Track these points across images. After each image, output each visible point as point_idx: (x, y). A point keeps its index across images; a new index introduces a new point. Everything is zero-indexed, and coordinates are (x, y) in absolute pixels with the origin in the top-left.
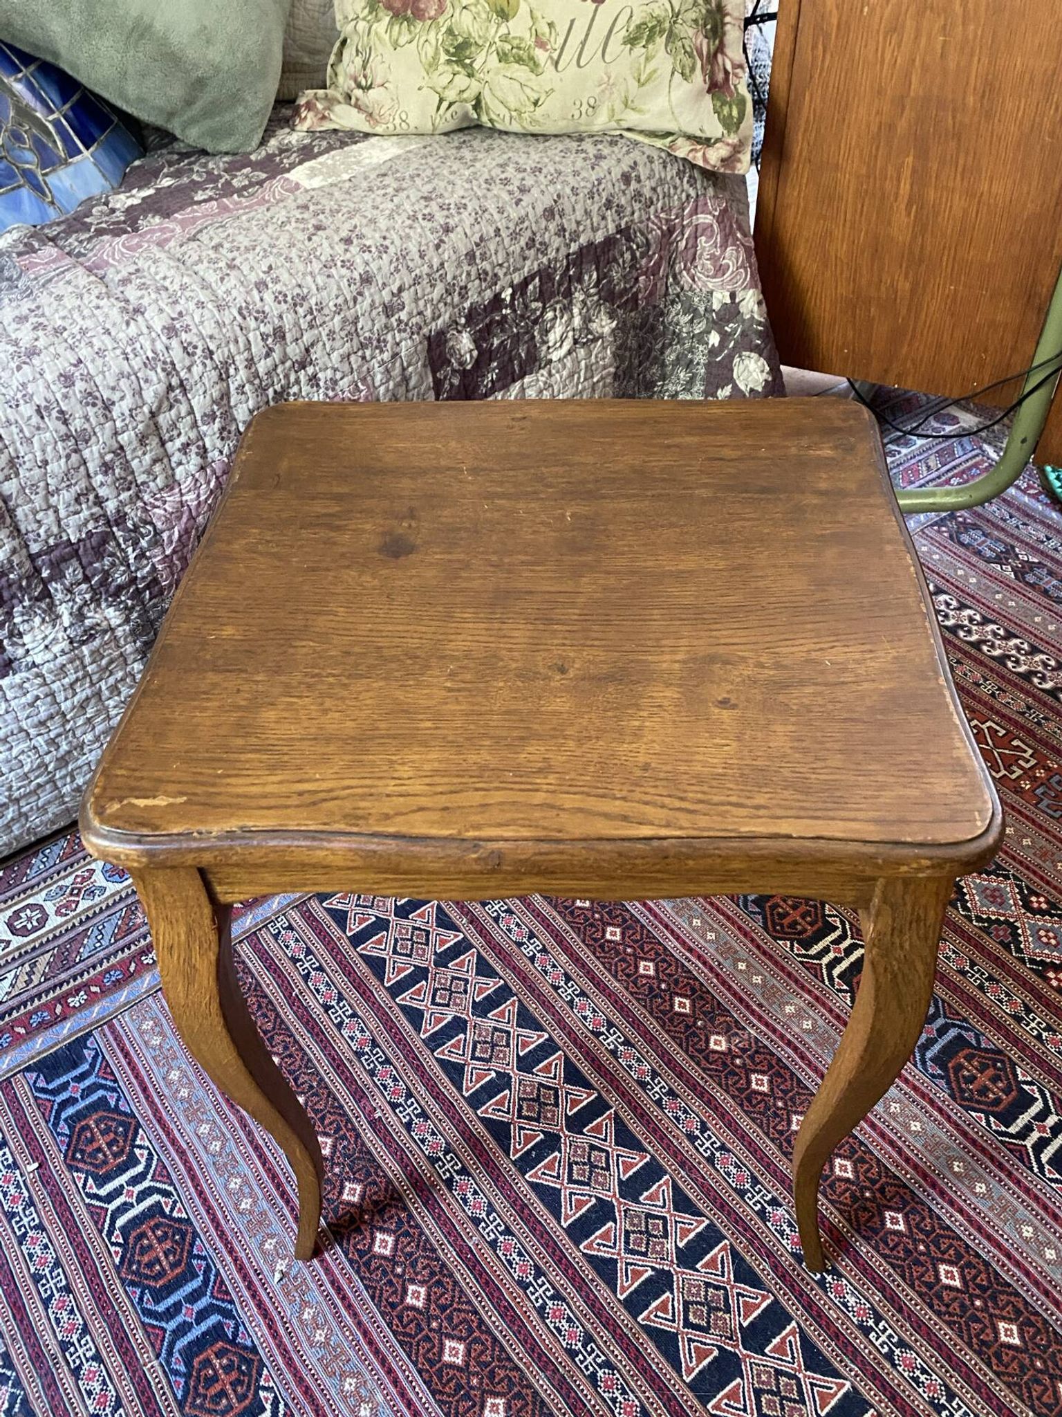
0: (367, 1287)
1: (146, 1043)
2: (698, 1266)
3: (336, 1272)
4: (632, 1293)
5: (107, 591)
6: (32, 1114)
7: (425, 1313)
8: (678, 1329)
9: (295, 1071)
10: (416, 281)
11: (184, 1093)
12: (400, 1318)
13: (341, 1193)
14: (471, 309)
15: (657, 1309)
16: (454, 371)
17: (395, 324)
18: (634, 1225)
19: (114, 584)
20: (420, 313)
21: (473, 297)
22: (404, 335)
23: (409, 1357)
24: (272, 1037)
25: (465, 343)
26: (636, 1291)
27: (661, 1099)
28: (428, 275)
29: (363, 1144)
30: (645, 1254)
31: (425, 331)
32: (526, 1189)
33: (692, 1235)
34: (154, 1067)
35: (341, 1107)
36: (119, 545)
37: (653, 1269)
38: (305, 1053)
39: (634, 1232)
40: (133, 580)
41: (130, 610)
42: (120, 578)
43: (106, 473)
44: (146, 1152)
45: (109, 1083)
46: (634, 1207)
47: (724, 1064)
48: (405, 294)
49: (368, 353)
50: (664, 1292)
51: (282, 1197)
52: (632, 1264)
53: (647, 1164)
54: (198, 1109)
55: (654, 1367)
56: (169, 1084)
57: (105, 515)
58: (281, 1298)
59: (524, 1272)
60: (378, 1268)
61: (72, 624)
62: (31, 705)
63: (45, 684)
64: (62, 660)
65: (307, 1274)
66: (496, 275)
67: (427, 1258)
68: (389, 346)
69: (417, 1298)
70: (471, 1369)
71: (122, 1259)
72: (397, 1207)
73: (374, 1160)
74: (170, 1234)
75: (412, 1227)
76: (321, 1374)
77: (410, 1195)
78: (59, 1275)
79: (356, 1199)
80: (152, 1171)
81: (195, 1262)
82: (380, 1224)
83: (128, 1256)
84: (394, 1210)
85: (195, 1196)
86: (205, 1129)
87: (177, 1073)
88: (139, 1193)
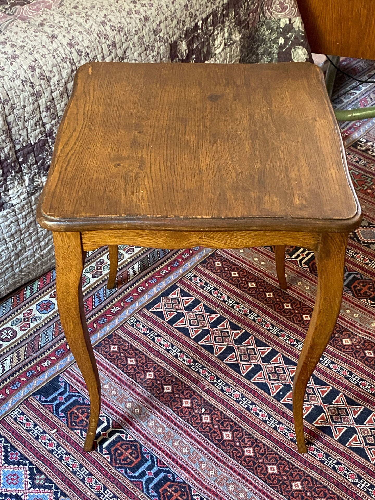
0: (226, 452)
2: (365, 423)
3: (210, 449)
5: (44, 168)
6: (44, 412)
7: (255, 457)
8: (364, 446)
9: (163, 377)
10: (166, 19)
11: (114, 392)
12: (245, 461)
13: (201, 419)
14: (187, 31)
16: (179, 60)
17: (158, 39)
18: (333, 413)
19: (47, 164)
20: (168, 33)
21: (187, 25)
22: (162, 43)
23: (254, 474)
24: (146, 365)
25: (183, 46)
26: (342, 436)
27: (329, 366)
28: (170, 16)
29: (204, 400)
31: (170, 41)
32: (282, 407)
35: (189, 387)
36: (49, 146)
37: (346, 427)
38: (164, 368)
39: (334, 415)
42: (49, 162)
43: (47, 111)
44: (105, 418)
45: (76, 394)
46: (331, 406)
47: (352, 349)
48: (162, 25)
49: (148, 52)
51: (175, 425)
52: (337, 427)
53: (331, 390)
54: (123, 398)
55: (358, 461)
56: (106, 390)
57: (45, 131)
58: (189, 462)
59: (292, 436)
60: (228, 445)
61: (29, 185)
62: (9, 226)
63: (15, 215)
65: (198, 452)
66: (196, 15)
67: (248, 438)
68: (156, 49)
69: (250, 452)
70: (282, 474)
71: (111, 459)
72: (228, 421)
73: (211, 405)
74: (129, 447)
75: (237, 427)
76: (218, 486)
77: (232, 416)
78: (84, 470)
79: (209, 421)
80: (111, 425)
81: (145, 455)
82: (223, 428)
83: (113, 457)
84: (227, 423)
85: (135, 431)
86: (129, 405)
87: (108, 385)
88: (109, 434)
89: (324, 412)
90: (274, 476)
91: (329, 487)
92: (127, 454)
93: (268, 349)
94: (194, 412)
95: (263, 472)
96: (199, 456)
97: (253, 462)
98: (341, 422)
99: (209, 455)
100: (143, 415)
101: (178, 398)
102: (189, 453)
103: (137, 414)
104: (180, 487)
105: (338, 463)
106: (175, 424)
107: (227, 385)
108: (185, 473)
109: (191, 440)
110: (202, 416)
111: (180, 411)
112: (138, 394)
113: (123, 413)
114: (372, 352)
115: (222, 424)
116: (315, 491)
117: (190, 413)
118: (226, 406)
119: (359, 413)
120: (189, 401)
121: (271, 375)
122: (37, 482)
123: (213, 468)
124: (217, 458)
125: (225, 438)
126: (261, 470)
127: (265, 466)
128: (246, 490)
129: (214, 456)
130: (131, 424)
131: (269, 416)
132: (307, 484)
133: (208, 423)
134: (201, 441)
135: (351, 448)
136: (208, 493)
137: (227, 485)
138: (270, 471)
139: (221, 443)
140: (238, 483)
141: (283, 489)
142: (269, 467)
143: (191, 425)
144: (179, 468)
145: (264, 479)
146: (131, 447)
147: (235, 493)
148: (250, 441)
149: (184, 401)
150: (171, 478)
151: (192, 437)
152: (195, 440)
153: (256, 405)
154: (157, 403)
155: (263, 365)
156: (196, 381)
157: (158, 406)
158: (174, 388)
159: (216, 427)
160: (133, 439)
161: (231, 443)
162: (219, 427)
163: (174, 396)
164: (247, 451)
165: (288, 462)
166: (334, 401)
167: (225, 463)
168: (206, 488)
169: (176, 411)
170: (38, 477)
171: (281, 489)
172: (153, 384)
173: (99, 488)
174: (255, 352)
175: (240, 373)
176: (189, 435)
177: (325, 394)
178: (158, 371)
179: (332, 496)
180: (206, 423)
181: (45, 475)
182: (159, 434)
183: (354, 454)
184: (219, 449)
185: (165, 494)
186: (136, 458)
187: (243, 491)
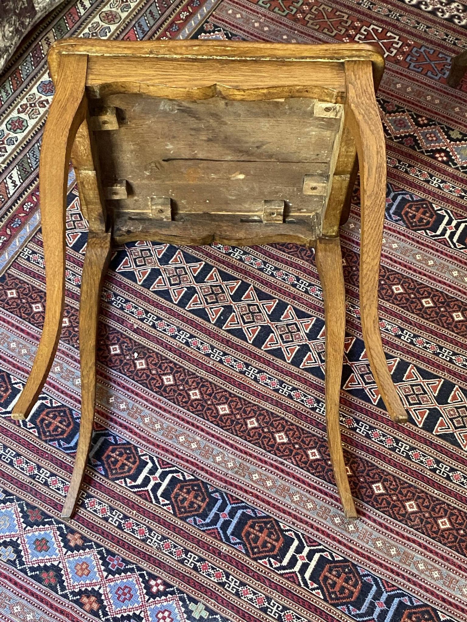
0: (169, 400)
2: (318, 337)
3: (151, 399)
7: (202, 399)
8: (319, 365)
11: (24, 351)
12: (192, 406)
13: (135, 367)
15: (307, 360)
18: (283, 331)
23: (204, 419)
26: (294, 357)
27: (273, 273)
29: (135, 342)
32: (226, 334)
35: (114, 329)
37: (299, 345)
39: (284, 334)
44: (20, 385)
50: (307, 353)
52: (288, 347)
53: (277, 304)
56: (13, 350)
58: (130, 419)
59: (240, 367)
60: (171, 391)
65: (137, 405)
67: (192, 378)
69: (196, 395)
70: (234, 413)
71: (39, 433)
72: (166, 362)
73: (144, 347)
74: (57, 414)
75: (178, 368)
76: (167, 440)
77: (170, 356)
78: (9, 451)
79: (144, 366)
81: (77, 421)
82: (162, 372)
83: (41, 430)
84: (166, 365)
85: (59, 394)
87: (14, 343)
89: (273, 332)
90: (226, 417)
91: (287, 418)
92: (56, 422)
93: (200, 265)
94: (125, 358)
95: (213, 415)
96: (141, 410)
97: (202, 405)
98: (292, 341)
99: (151, 406)
100: (65, 374)
101: (103, 345)
102: (128, 409)
103: (58, 373)
104: (125, 449)
105: (294, 389)
106: (106, 377)
107: (158, 319)
108: (127, 432)
109: (127, 392)
110: (136, 361)
111: (108, 361)
115: (160, 367)
116: (272, 425)
117: (121, 361)
118: (161, 345)
119: (310, 326)
120: (117, 346)
121: (208, 298)
123: (158, 420)
124: (161, 408)
125: (166, 383)
126: (212, 413)
127: (215, 407)
128: (198, 438)
129: (156, 406)
130: (54, 387)
131: (212, 348)
132: (263, 419)
133: (144, 369)
134: (140, 392)
135: (306, 370)
136: (157, 450)
137: (177, 437)
138: (221, 413)
139: (162, 390)
140: (188, 433)
141: (237, 429)
142: (219, 407)
143: (125, 375)
144: (120, 428)
145: (215, 423)
146: (59, 414)
147: (186, 445)
148: (194, 381)
149: (111, 347)
150: (113, 441)
151: (128, 389)
152: (133, 392)
153: (195, 337)
155: (197, 286)
156: (121, 321)
159: (154, 372)
160: (59, 404)
161: (173, 387)
162: (157, 372)
164: (193, 394)
165: (240, 398)
166: (282, 317)
167: (170, 412)
168: (154, 444)
169: (104, 360)
171: (236, 431)
172: (70, 333)
173: (32, 469)
174: (185, 271)
175: (171, 301)
176: (124, 387)
177: (272, 310)
178: (73, 315)
179: (291, 427)
180: (142, 369)
183: (310, 376)
184: (161, 398)
185: (109, 461)
186: (67, 426)
187: (194, 440)
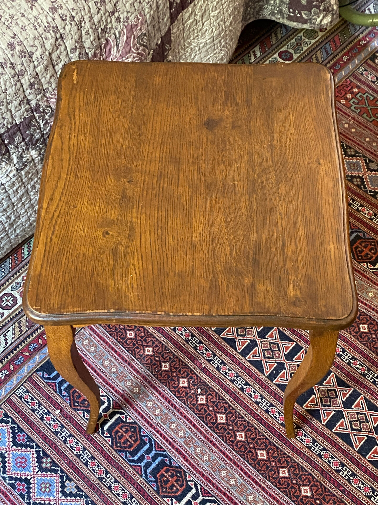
0: (219, 436)
1: (88, 350)
2: (353, 407)
3: (205, 432)
4: (328, 421)
5: (32, 143)
6: (48, 390)
7: (246, 442)
8: (349, 432)
9: (161, 353)
11: (114, 370)
12: (237, 446)
13: (197, 401)
15: (339, 426)
18: (323, 395)
19: (35, 139)
23: (245, 459)
24: (145, 339)
26: (329, 420)
29: (201, 379)
30: (330, 406)
32: (275, 387)
33: (348, 395)
34: (96, 361)
35: (186, 365)
36: (36, 120)
37: (335, 411)
38: (163, 344)
39: (323, 398)
40: (43, 135)
41: (41, 149)
42: (37, 136)
43: (31, 89)
44: (106, 398)
46: (321, 387)
50: (341, 419)
52: (325, 410)
54: (123, 376)
55: (343, 447)
57: (31, 108)
58: (185, 446)
59: (282, 420)
60: (222, 428)
61: (18, 162)
63: (6, 192)
64: (14, 179)
65: (193, 435)
67: (241, 421)
69: (242, 437)
70: (271, 460)
71: (112, 442)
72: (223, 403)
73: (207, 385)
74: (129, 429)
75: (231, 410)
76: (211, 472)
77: (227, 397)
78: (87, 453)
79: (204, 402)
80: (111, 405)
81: (144, 438)
82: (218, 411)
83: (114, 440)
84: (222, 404)
85: (134, 412)
86: (129, 384)
87: (108, 361)
88: (110, 415)
89: (315, 394)
90: (263, 462)
91: (313, 475)
94: (190, 392)
95: (253, 458)
96: (195, 440)
97: (245, 447)
99: (204, 439)
100: (142, 395)
101: (175, 376)
102: (185, 437)
103: (137, 394)
104: (177, 472)
105: (324, 449)
106: (172, 405)
107: (223, 363)
108: (180, 457)
109: (187, 422)
110: (198, 396)
111: (177, 391)
112: (138, 372)
113: (122, 392)
114: (366, 326)
115: (217, 406)
116: (300, 478)
117: (187, 394)
118: (221, 386)
120: (186, 380)
121: (265, 352)
122: (44, 465)
123: (207, 452)
124: (211, 442)
125: (219, 421)
126: (252, 456)
127: (255, 451)
128: (237, 476)
129: (208, 439)
130: (131, 405)
131: (262, 398)
132: (294, 471)
133: (204, 405)
134: (197, 424)
135: (337, 434)
136: (202, 478)
137: (220, 471)
138: (259, 457)
139: (215, 426)
140: (229, 469)
141: (270, 475)
142: (259, 452)
143: (188, 406)
144: (176, 453)
145: (253, 465)
146: (131, 429)
147: (226, 479)
148: (242, 424)
149: (181, 380)
150: (168, 463)
151: (188, 420)
152: (191, 423)
153: (250, 385)
154: (155, 382)
155: (259, 341)
156: (193, 359)
157: (156, 386)
158: (172, 366)
159: (211, 409)
160: (132, 421)
161: (224, 426)
162: (214, 409)
163: (172, 374)
164: (239, 435)
165: (277, 447)
166: (325, 382)
167: (218, 448)
168: (200, 473)
169: (174, 391)
170: (44, 460)
171: (269, 476)
172: (151, 361)
173: (101, 472)
175: (236, 350)
176: (185, 417)
178: (157, 346)
179: (316, 483)
180: (201, 404)
181: (51, 458)
182: (157, 416)
183: (340, 440)
184: (213, 433)
185: (162, 479)
186: (135, 441)
187: (233, 477)
